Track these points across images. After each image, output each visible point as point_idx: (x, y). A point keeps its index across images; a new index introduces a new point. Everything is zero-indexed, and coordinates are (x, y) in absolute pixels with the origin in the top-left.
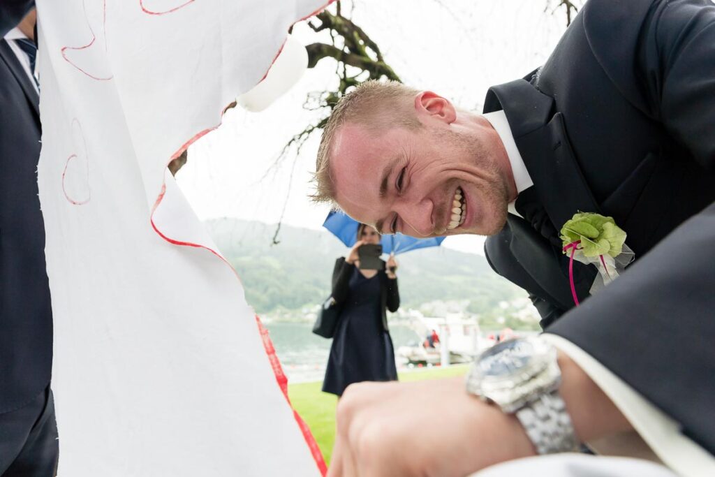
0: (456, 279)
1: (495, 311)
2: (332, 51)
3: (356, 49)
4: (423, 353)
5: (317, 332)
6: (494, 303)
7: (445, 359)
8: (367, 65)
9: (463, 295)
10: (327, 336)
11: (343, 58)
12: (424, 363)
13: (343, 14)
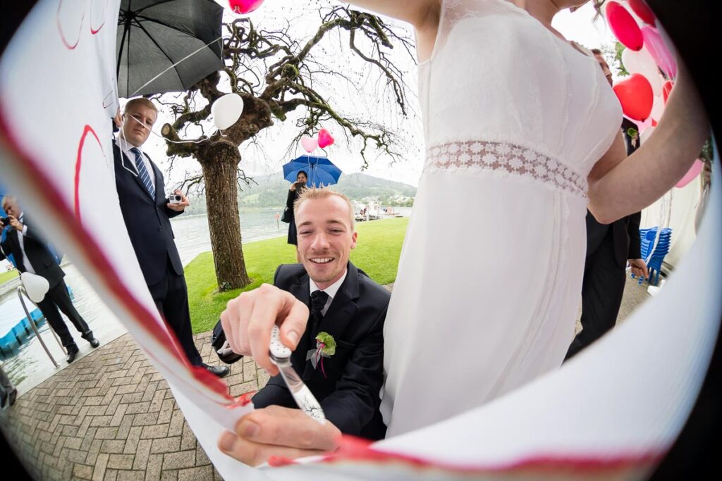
0: (375, 188)
1: (388, 199)
2: (301, 102)
3: (312, 99)
4: (361, 217)
5: (283, 220)
6: (388, 197)
7: (368, 218)
8: (318, 107)
9: (377, 194)
10: (287, 222)
11: (307, 104)
12: (361, 220)
13: (305, 85)
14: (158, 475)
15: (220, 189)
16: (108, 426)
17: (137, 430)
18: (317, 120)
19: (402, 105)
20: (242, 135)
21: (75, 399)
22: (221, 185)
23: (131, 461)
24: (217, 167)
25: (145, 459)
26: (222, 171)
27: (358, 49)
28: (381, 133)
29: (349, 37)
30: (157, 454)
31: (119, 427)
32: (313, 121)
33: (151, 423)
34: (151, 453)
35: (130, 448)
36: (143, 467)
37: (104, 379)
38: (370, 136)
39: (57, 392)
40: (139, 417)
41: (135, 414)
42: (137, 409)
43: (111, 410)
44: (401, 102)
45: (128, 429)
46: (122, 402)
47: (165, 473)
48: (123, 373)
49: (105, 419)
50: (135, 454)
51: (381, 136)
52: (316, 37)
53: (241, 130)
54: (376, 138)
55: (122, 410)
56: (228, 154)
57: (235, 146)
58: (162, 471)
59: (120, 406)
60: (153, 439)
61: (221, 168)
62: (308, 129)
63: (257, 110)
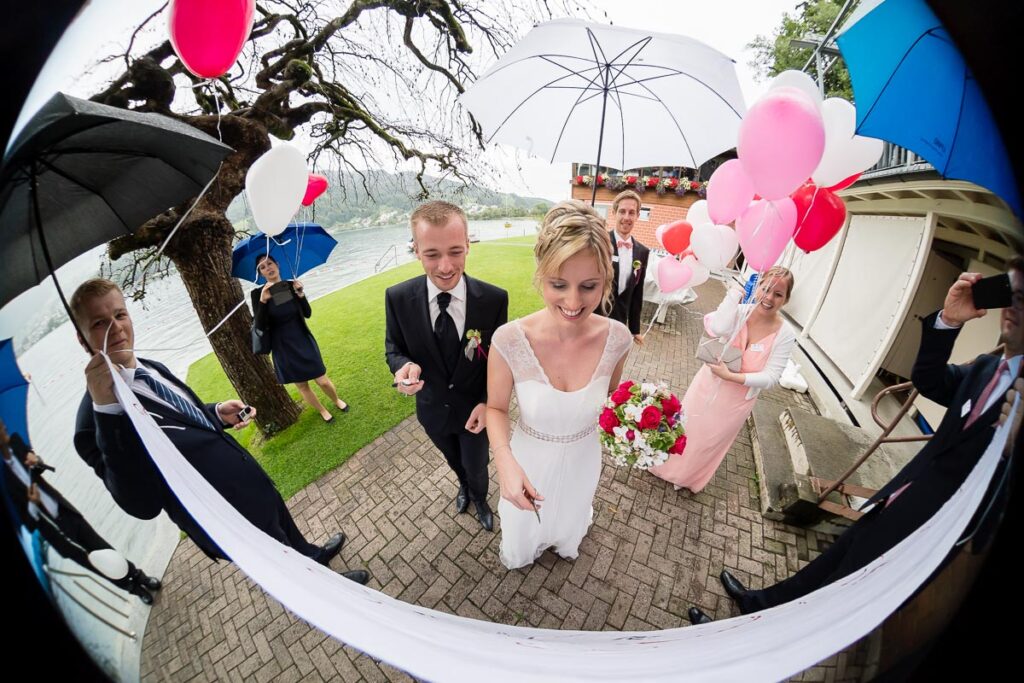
3: (338, 102)
8: (347, 114)
11: (329, 109)
14: (351, 668)
15: (216, 295)
16: (262, 664)
17: (296, 648)
18: (346, 128)
19: (479, 136)
20: (228, 192)
21: (197, 664)
22: (217, 289)
23: (319, 677)
24: (202, 261)
25: (329, 665)
26: (211, 267)
27: (417, 46)
28: (446, 151)
29: (403, 26)
30: (336, 652)
31: (274, 657)
32: (337, 129)
33: (304, 632)
34: (329, 657)
35: (305, 668)
36: (333, 672)
37: (205, 621)
38: (431, 157)
39: (168, 669)
40: (286, 635)
41: (280, 634)
42: (277, 630)
43: (248, 648)
44: (478, 130)
45: (287, 653)
46: (253, 632)
47: (356, 662)
48: (222, 602)
49: (252, 661)
50: (316, 668)
51: (447, 154)
52: (347, 15)
53: (225, 184)
54: (440, 159)
55: (261, 640)
56: (213, 235)
57: (219, 216)
58: (352, 663)
59: (254, 637)
60: (320, 644)
61: (209, 262)
62: (330, 141)
63: (247, 141)
